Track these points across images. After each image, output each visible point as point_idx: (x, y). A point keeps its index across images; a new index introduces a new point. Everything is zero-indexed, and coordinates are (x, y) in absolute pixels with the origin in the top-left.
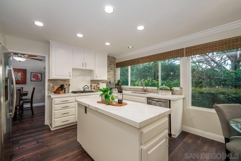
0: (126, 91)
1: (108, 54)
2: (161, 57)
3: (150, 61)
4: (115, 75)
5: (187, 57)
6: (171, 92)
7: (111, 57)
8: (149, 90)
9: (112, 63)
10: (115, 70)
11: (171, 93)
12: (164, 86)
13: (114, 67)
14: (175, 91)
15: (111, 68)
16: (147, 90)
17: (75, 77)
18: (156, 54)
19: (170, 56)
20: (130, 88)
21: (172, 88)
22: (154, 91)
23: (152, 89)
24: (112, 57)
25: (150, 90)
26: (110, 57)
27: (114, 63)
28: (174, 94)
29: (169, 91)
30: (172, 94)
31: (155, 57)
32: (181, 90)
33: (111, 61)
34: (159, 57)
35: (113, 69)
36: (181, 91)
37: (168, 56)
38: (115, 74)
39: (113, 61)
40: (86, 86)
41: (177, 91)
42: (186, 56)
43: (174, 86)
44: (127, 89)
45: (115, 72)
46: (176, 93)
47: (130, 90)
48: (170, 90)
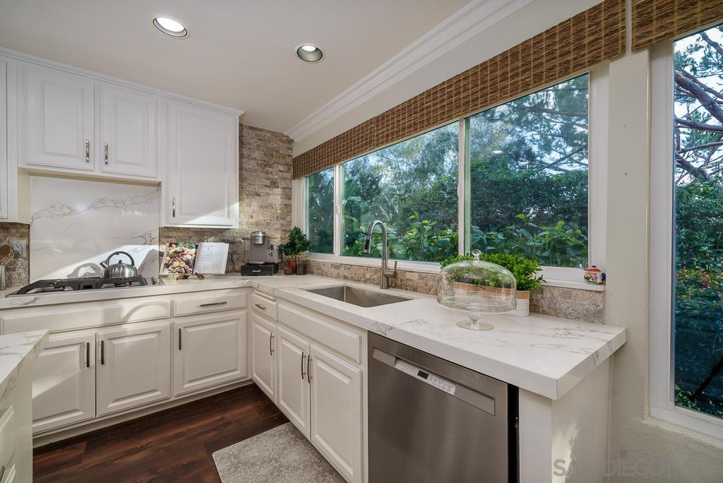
0: (322, 275)
1: (242, 112)
2: (469, 92)
3: (415, 124)
4: (287, 208)
5: (645, 54)
6: (527, 301)
7: (268, 132)
8: (408, 276)
9: (274, 159)
10: (291, 189)
11: (523, 303)
12: (477, 263)
13: (286, 175)
14: (556, 293)
15: (268, 179)
16: (399, 276)
17: (65, 215)
18: (444, 83)
19: (524, 72)
20: (337, 266)
21: (534, 276)
22: (431, 283)
23: (422, 276)
24: (273, 133)
25: (415, 277)
26: (262, 133)
27: (284, 158)
28: (544, 313)
29: (513, 290)
30: (534, 309)
31: (439, 100)
32: (599, 288)
33: (267, 148)
34: (459, 93)
35: (282, 184)
36: (599, 297)
37: (512, 77)
38: (290, 205)
39: (278, 152)
40: (121, 257)
41: (567, 292)
42: (637, 48)
43: (549, 261)
44: (325, 270)
45: (290, 199)
46: (563, 305)
47: (335, 272)
48: (521, 287)
